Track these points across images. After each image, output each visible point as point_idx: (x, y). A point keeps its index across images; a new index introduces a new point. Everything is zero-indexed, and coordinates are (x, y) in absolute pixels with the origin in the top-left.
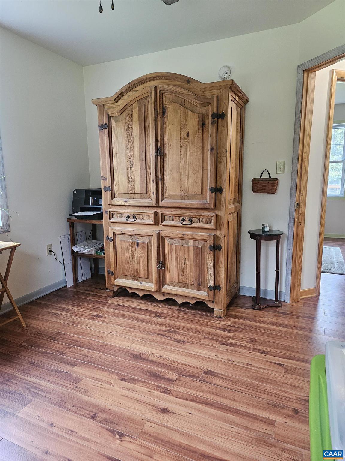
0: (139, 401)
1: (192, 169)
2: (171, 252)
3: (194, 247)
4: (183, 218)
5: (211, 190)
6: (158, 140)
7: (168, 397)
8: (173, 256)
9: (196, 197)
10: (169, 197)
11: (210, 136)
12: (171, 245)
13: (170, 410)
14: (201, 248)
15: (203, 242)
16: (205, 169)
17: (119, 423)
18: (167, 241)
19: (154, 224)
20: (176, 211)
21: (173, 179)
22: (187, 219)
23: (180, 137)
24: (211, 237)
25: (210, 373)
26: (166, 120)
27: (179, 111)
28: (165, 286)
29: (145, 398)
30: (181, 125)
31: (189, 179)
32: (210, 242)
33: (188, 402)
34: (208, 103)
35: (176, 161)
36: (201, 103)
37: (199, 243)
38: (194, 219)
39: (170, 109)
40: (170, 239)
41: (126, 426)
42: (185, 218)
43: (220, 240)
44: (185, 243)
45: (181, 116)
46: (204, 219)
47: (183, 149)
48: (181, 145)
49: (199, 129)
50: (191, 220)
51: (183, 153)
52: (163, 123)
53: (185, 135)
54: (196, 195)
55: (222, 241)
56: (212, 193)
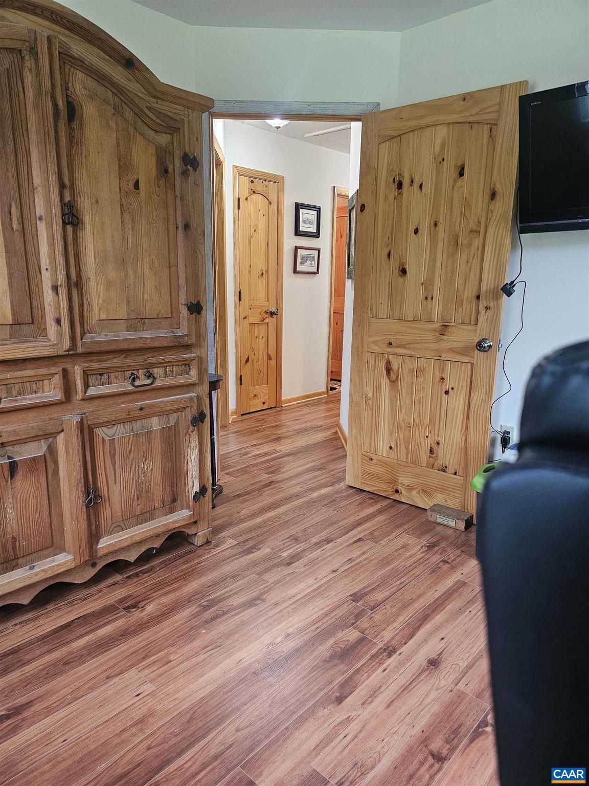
0: (406, 689)
1: (150, 265)
2: (113, 456)
3: (162, 430)
4: (132, 374)
5: (189, 309)
6: (65, 182)
7: (402, 652)
8: (117, 466)
9: (160, 323)
10: (97, 329)
11: (179, 198)
12: (112, 441)
13: (433, 656)
14: (175, 427)
15: (176, 415)
16: (173, 264)
17: (459, 723)
18: (100, 432)
19: (64, 400)
20: (115, 360)
21: (108, 285)
22: (141, 373)
23: (120, 187)
24: (194, 401)
25: (356, 597)
26: (77, 135)
27: (113, 125)
28: (102, 540)
29: (401, 679)
30: (119, 160)
31: (144, 286)
32: (192, 409)
33: (417, 635)
34: (173, 129)
35: (113, 242)
36: (162, 123)
37: (169, 419)
38: (156, 370)
39: (89, 111)
40: (105, 429)
41: (465, 714)
42: (135, 372)
43: (203, 403)
44: (143, 426)
45: (118, 138)
46: (174, 368)
47: (127, 216)
48: (122, 205)
49: (158, 180)
50: (149, 376)
51: (128, 226)
52: (71, 139)
53: (131, 186)
54: (160, 320)
55: (205, 404)
56: (191, 314)
